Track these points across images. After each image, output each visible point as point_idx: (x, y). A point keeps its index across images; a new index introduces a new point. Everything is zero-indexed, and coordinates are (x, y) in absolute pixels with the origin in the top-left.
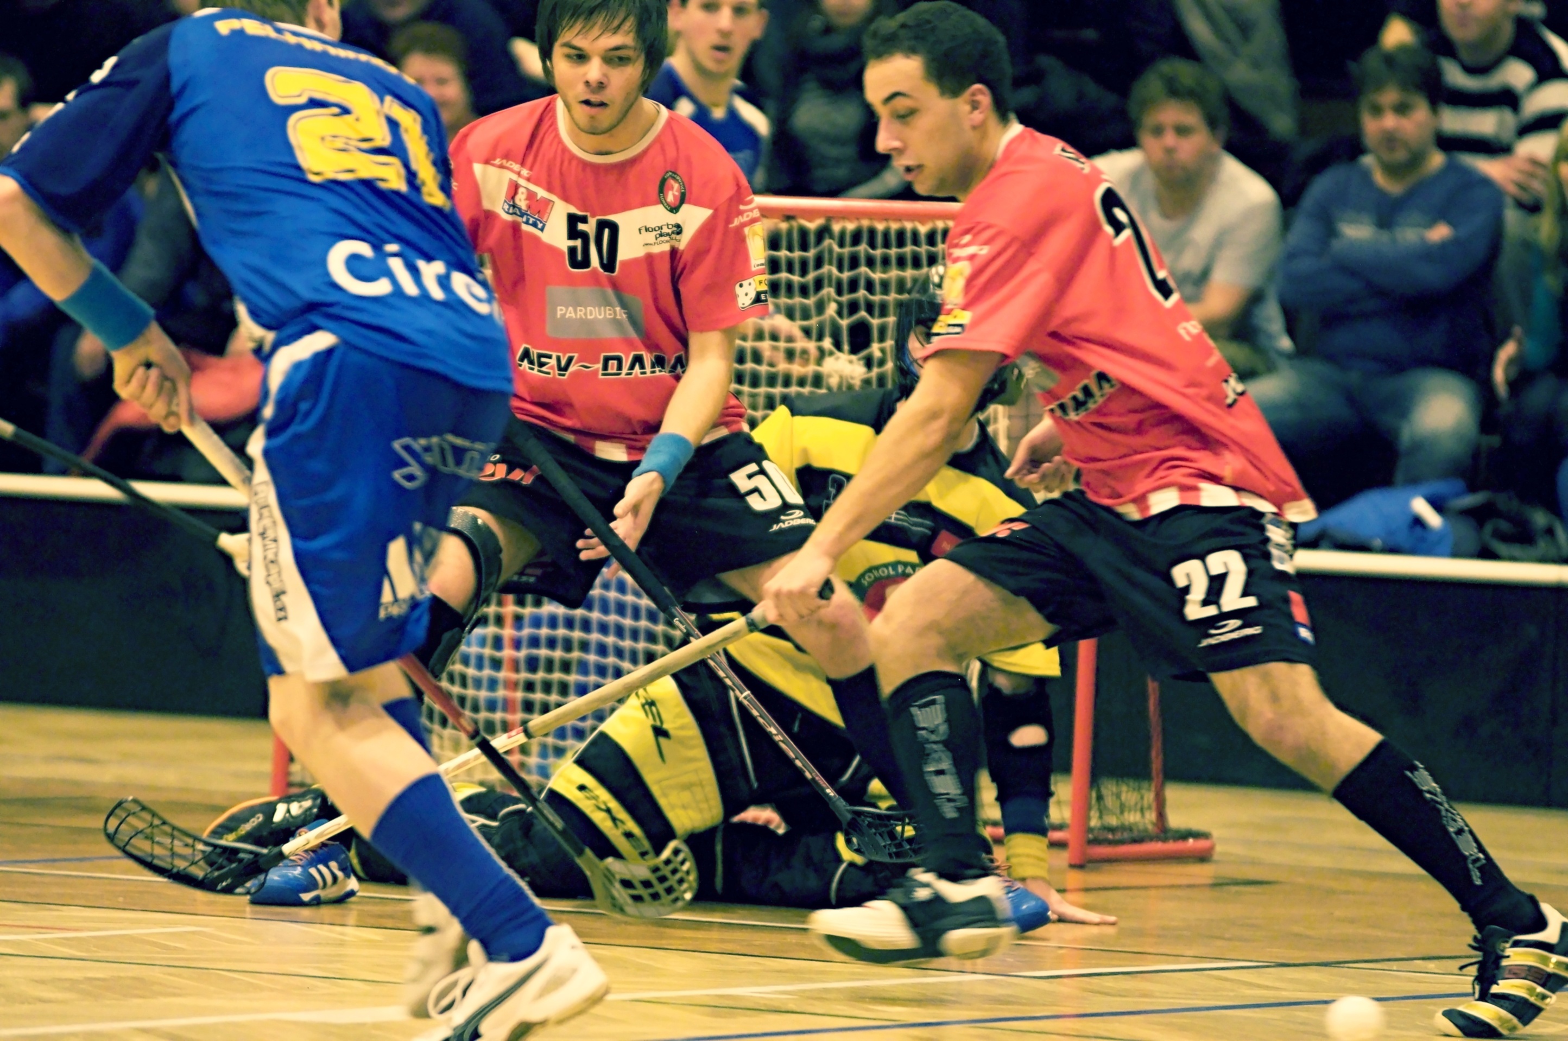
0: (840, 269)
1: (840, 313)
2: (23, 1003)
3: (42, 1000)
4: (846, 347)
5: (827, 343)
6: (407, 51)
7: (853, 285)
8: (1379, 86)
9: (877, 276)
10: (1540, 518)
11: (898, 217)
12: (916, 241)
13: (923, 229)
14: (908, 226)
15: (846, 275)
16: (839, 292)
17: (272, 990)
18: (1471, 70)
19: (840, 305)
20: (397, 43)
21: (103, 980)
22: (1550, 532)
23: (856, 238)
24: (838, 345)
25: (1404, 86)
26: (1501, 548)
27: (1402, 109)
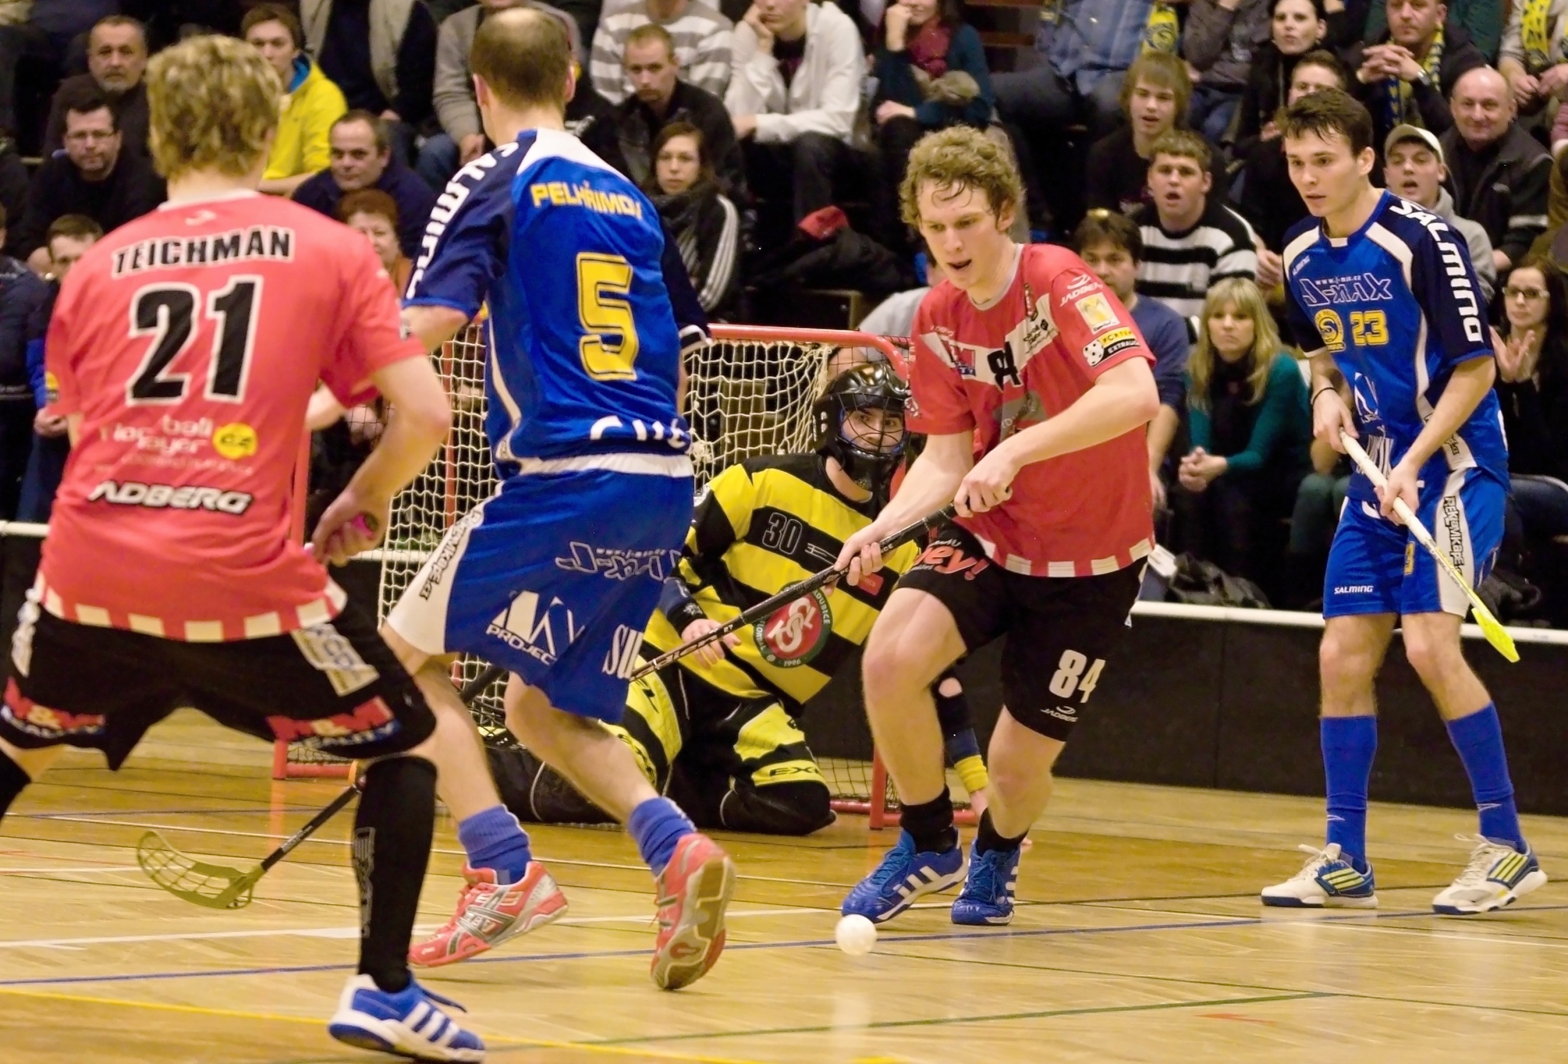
0: (704, 375)
1: (701, 409)
2: (102, 919)
3: (116, 917)
4: (705, 435)
5: (692, 431)
6: (352, 212)
7: (713, 388)
8: (1096, 242)
9: (731, 381)
10: (1211, 571)
11: (749, 337)
12: (761, 356)
13: (767, 347)
14: (756, 344)
15: (707, 380)
16: (702, 394)
17: (284, 912)
18: (1169, 235)
19: (702, 403)
20: (346, 205)
21: (159, 902)
22: (1218, 582)
23: (717, 352)
24: (700, 433)
25: (1116, 243)
26: (1182, 594)
27: (1113, 259)
